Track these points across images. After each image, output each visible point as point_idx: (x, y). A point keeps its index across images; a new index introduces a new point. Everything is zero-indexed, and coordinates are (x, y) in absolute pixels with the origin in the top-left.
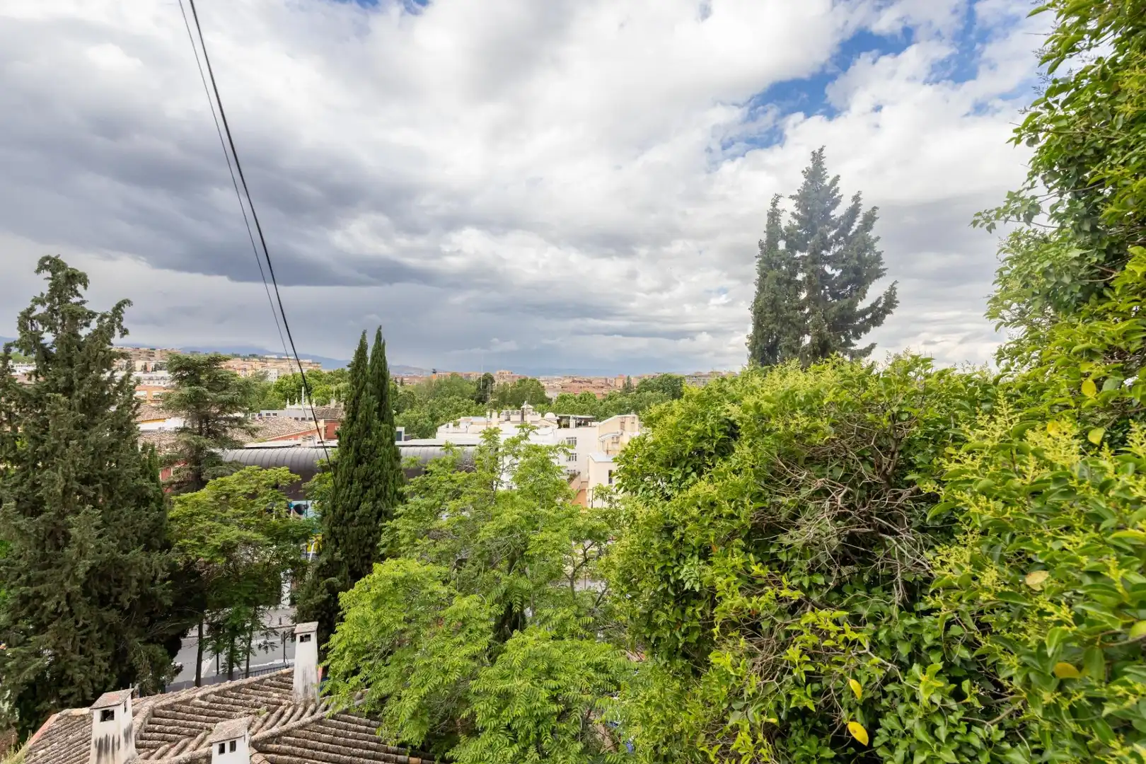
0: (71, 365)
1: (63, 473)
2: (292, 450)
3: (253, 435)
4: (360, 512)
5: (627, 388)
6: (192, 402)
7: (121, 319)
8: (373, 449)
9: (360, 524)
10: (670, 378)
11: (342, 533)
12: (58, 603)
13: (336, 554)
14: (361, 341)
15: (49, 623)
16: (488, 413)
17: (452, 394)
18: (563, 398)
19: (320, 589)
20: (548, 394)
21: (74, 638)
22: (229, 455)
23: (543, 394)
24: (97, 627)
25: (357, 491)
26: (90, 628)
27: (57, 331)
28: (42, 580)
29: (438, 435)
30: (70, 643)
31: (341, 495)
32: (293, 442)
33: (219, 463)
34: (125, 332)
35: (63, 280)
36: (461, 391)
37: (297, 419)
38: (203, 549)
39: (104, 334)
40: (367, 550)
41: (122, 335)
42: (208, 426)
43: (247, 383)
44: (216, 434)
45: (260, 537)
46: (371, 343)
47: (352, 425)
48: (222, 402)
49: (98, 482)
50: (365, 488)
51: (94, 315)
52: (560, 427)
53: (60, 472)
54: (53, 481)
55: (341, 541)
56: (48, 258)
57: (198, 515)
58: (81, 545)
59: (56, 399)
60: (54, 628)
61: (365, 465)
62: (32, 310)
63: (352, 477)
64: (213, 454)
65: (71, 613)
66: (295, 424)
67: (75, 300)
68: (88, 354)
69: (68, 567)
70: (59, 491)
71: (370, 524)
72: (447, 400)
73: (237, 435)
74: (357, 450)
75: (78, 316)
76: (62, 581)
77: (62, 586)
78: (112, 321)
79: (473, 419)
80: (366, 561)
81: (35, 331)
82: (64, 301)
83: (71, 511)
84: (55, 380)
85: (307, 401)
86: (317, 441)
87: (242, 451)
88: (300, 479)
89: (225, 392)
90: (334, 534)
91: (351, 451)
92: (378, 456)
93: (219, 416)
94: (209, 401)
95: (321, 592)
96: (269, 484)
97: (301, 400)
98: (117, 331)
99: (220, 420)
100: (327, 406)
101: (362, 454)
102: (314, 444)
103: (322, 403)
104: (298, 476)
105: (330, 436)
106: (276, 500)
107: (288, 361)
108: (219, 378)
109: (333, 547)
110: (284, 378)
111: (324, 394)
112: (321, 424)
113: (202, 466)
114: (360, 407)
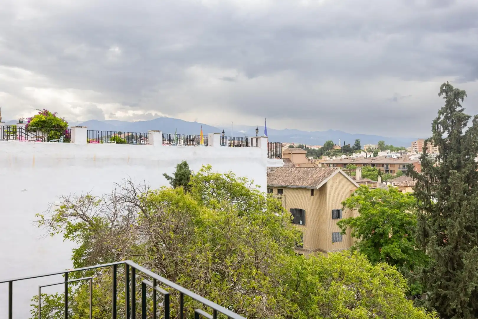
0: (460, 152)
1: (459, 222)
27: (449, 130)
28: (447, 288)
35: (453, 97)
49: (474, 231)
51: (469, 117)
53: (457, 221)
54: (452, 226)
56: (444, 85)
58: (470, 272)
59: (454, 173)
62: (439, 118)
65: (462, 315)
67: (458, 109)
68: (468, 144)
69: (461, 285)
70: (457, 233)
75: (461, 120)
76: (458, 292)
77: (458, 295)
81: (440, 131)
82: (452, 110)
83: (461, 248)
84: (451, 162)
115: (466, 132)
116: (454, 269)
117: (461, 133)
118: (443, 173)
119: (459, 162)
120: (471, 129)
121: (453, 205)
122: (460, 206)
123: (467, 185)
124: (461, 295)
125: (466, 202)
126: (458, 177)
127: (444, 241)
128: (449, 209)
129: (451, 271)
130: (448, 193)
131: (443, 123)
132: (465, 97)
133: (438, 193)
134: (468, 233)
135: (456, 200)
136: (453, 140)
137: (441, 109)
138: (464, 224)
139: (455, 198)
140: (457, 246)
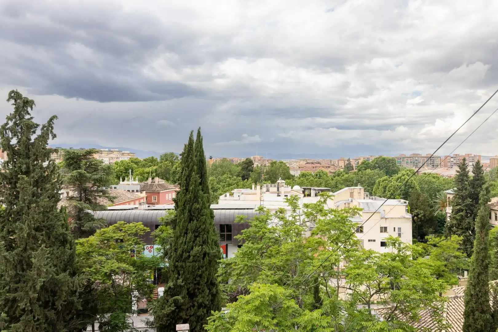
0: (29, 158)
1: (28, 224)
2: (134, 211)
3: (112, 201)
4: (193, 253)
5: (349, 167)
6: (77, 180)
7: (52, 128)
8: (200, 211)
9: (194, 261)
10: (384, 159)
11: (182, 267)
12: (26, 304)
13: (179, 281)
14: (190, 139)
15: (20, 316)
16: (253, 186)
17: (224, 173)
18: (303, 175)
19: (169, 304)
20: (292, 173)
21: (33, 327)
22: (98, 214)
23: (288, 172)
24: (44, 321)
25: (190, 239)
26: (41, 321)
28: (16, 290)
29: (219, 201)
30: (31, 329)
31: (180, 241)
32: (132, 206)
33: (93, 220)
34: (54, 136)
35: (21, 105)
36: (230, 171)
37: (129, 191)
38: (97, 275)
39: (43, 138)
40: (198, 279)
41: (53, 138)
42: (85, 195)
43: (109, 168)
44: (90, 202)
45: (131, 268)
46: (195, 138)
47: (186, 194)
48: (94, 180)
49: (43, 230)
50: (196, 237)
51: (38, 125)
52: (305, 196)
53: (26, 224)
54: (21, 229)
55: (181, 272)
56: (13, 92)
57: (93, 252)
58: (38, 269)
59: (23, 178)
60: (23, 320)
61: (195, 221)
62: (7, 124)
63: (187, 229)
64: (88, 213)
65: (31, 311)
66: (129, 195)
67: (27, 117)
68: (37, 150)
69: (30, 284)
70: (26, 235)
71: (200, 261)
72: (222, 178)
73: (102, 201)
74: (190, 211)
75: (30, 127)
76: (27, 291)
77: (28, 294)
78: (48, 130)
79: (243, 190)
80: (197, 286)
81: (8, 137)
82: (21, 118)
83: (30, 248)
84: (20, 167)
85: (133, 179)
86: (147, 205)
87: (103, 212)
88: (149, 230)
89: (95, 173)
90: (176, 267)
91: (186, 212)
92: (203, 216)
93: (92, 189)
94: (87, 180)
95: (170, 306)
96: (132, 233)
97: (129, 178)
98: (50, 135)
99: (92, 191)
100: (146, 182)
101: (193, 214)
102: (146, 207)
103: (141, 181)
104: (148, 228)
105: (149, 203)
106: (136, 243)
107: (115, 152)
108: (92, 165)
109: (176, 276)
110: (116, 163)
111: (142, 174)
112: (144, 194)
113: (83, 221)
114: (191, 183)
115: (35, 140)
116: (23, 270)
117: (30, 140)
118: (12, 178)
119: (28, 168)
120: (39, 137)
121: (22, 209)
122: (29, 209)
123: (35, 188)
124: (30, 293)
125: (34, 205)
126: (27, 182)
127: (14, 245)
128: (19, 213)
129: (21, 273)
130: (17, 197)
131: (11, 130)
132: (33, 106)
133: (6, 198)
134: (37, 233)
135: (25, 204)
136: (22, 145)
137: (9, 115)
138: (33, 226)
139: (24, 202)
140: (26, 248)
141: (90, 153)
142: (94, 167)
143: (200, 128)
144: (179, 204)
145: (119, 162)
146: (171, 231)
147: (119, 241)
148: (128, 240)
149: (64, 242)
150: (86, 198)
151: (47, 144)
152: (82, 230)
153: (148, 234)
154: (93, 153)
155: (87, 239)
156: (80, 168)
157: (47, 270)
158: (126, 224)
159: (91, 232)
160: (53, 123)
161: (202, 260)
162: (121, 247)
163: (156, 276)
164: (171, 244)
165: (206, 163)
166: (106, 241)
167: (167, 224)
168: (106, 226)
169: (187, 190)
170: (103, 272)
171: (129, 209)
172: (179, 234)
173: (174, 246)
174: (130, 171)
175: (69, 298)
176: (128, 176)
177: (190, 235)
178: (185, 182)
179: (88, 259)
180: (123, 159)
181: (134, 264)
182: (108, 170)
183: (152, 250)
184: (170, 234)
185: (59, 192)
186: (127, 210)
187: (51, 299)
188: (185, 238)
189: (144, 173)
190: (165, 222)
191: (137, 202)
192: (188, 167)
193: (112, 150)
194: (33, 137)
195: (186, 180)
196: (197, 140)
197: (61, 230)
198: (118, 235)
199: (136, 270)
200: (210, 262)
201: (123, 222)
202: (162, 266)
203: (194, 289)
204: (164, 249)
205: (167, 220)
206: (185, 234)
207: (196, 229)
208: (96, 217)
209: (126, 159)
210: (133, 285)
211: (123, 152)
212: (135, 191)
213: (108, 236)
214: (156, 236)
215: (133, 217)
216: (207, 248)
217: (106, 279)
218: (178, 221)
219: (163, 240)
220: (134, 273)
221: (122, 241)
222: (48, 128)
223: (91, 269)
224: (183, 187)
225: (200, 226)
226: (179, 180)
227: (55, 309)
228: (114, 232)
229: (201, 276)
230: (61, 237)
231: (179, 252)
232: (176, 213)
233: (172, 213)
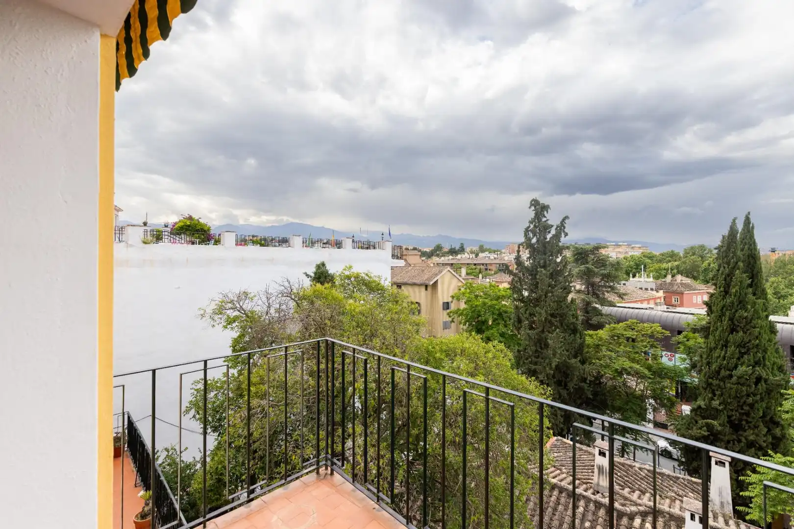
0: (545, 254)
2: (648, 312)
3: (622, 298)
4: (737, 373)
6: (585, 274)
7: (564, 228)
8: (749, 321)
9: (738, 383)
11: (719, 386)
13: (713, 402)
14: (731, 228)
19: (698, 425)
22: (606, 310)
25: (732, 355)
27: (537, 236)
31: (716, 355)
33: (602, 315)
34: (566, 235)
35: (540, 210)
37: (641, 289)
38: (607, 369)
39: (557, 237)
40: (746, 408)
41: (565, 236)
42: (593, 290)
43: (618, 263)
44: (598, 297)
45: (646, 372)
46: (740, 227)
47: (724, 297)
48: (602, 275)
49: (557, 317)
50: (742, 355)
51: (552, 226)
53: (544, 309)
54: (540, 313)
55: (717, 393)
56: (533, 200)
57: (602, 346)
58: (554, 350)
59: (541, 271)
61: (741, 334)
62: (529, 227)
63: (727, 341)
64: (596, 308)
67: (544, 219)
68: (552, 248)
69: (547, 361)
70: (543, 319)
71: (749, 386)
73: (611, 297)
74: (731, 319)
75: (547, 228)
76: (545, 367)
78: (561, 229)
80: (745, 417)
81: (530, 237)
82: (540, 221)
83: (547, 331)
84: (539, 262)
85: (646, 276)
86: (665, 307)
87: (611, 308)
88: (670, 335)
89: (603, 268)
90: (709, 385)
91: (725, 320)
92: (755, 327)
93: (600, 284)
94: (595, 274)
95: (700, 429)
96: (647, 334)
97: (641, 274)
98: (563, 234)
99: (599, 286)
100: (663, 280)
101: (736, 323)
102: (664, 308)
103: (656, 278)
104: (668, 332)
105: (668, 304)
106: (652, 346)
107: (623, 246)
108: (600, 260)
109: (710, 395)
110: (624, 258)
111: (657, 271)
112: (661, 294)
113: (590, 315)
114: (733, 283)
115: (550, 238)
116: (541, 348)
117: (546, 239)
118: (533, 271)
119: (545, 262)
120: (554, 236)
121: (540, 297)
122: (546, 297)
123: (551, 280)
124: (547, 369)
125: (550, 294)
126: (544, 274)
127: (534, 326)
128: (538, 300)
129: (540, 350)
130: (537, 287)
131: (532, 231)
132: (549, 210)
133: (529, 287)
134: (552, 319)
135: (543, 292)
136: (540, 244)
137: (530, 220)
138: (549, 312)
139: (542, 291)
140: (543, 329)
141: (597, 248)
142: (602, 262)
143: (749, 213)
144: (714, 308)
145: (629, 256)
146: (701, 340)
147: (631, 340)
148: (642, 341)
149: (574, 331)
150: (593, 292)
151: (560, 242)
152: (589, 323)
153: (667, 339)
154: (601, 248)
155: (596, 332)
156: (587, 263)
157: (561, 352)
158: (640, 323)
159: (600, 326)
160: (565, 223)
161: (754, 386)
162: (633, 347)
163: (680, 391)
164: (701, 357)
165: (760, 259)
166: (616, 337)
167: (694, 331)
168: (615, 323)
169: (726, 292)
170: (613, 368)
171: (642, 309)
172: (713, 345)
173: (707, 358)
174: (643, 266)
175: (580, 384)
176: (639, 272)
177: (731, 349)
178: (724, 282)
179: (597, 352)
180: (633, 253)
181: (649, 368)
182: (617, 265)
183: (673, 358)
184: (699, 343)
185: (571, 285)
186: (640, 309)
187: (563, 379)
188: (723, 352)
189: (660, 270)
190: (692, 328)
191: (652, 302)
192: (728, 263)
193: (619, 244)
194: (549, 236)
195: (725, 280)
196: (743, 230)
197: (573, 320)
198: (629, 334)
199: (652, 375)
200: (769, 392)
201: (635, 321)
202: (687, 380)
203: (741, 420)
204: (691, 359)
205: (695, 326)
206: (723, 346)
207: (743, 343)
208: (604, 312)
209: (637, 253)
210: (648, 391)
211: (633, 246)
212: (649, 289)
213: (619, 332)
214: (679, 343)
215: (647, 317)
216: (763, 371)
217: (616, 376)
218: (711, 329)
219: (689, 349)
220: (650, 378)
221: (633, 340)
222: (561, 228)
223: (601, 362)
224: (720, 288)
225: (750, 341)
226: (713, 280)
227: (568, 390)
228: (625, 330)
229: (752, 406)
230: (572, 326)
231: (714, 367)
232: (709, 319)
233: (703, 319)
